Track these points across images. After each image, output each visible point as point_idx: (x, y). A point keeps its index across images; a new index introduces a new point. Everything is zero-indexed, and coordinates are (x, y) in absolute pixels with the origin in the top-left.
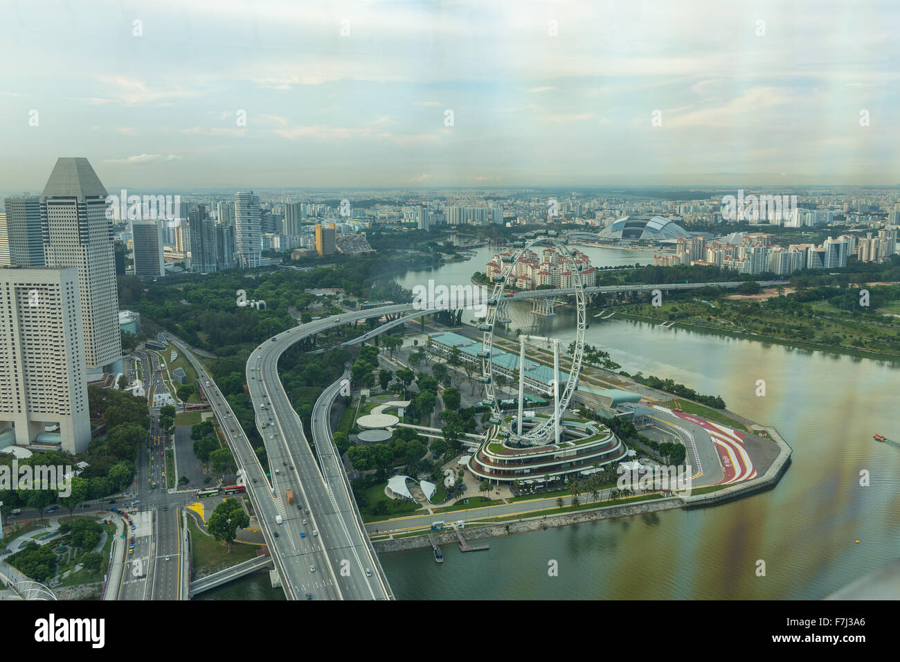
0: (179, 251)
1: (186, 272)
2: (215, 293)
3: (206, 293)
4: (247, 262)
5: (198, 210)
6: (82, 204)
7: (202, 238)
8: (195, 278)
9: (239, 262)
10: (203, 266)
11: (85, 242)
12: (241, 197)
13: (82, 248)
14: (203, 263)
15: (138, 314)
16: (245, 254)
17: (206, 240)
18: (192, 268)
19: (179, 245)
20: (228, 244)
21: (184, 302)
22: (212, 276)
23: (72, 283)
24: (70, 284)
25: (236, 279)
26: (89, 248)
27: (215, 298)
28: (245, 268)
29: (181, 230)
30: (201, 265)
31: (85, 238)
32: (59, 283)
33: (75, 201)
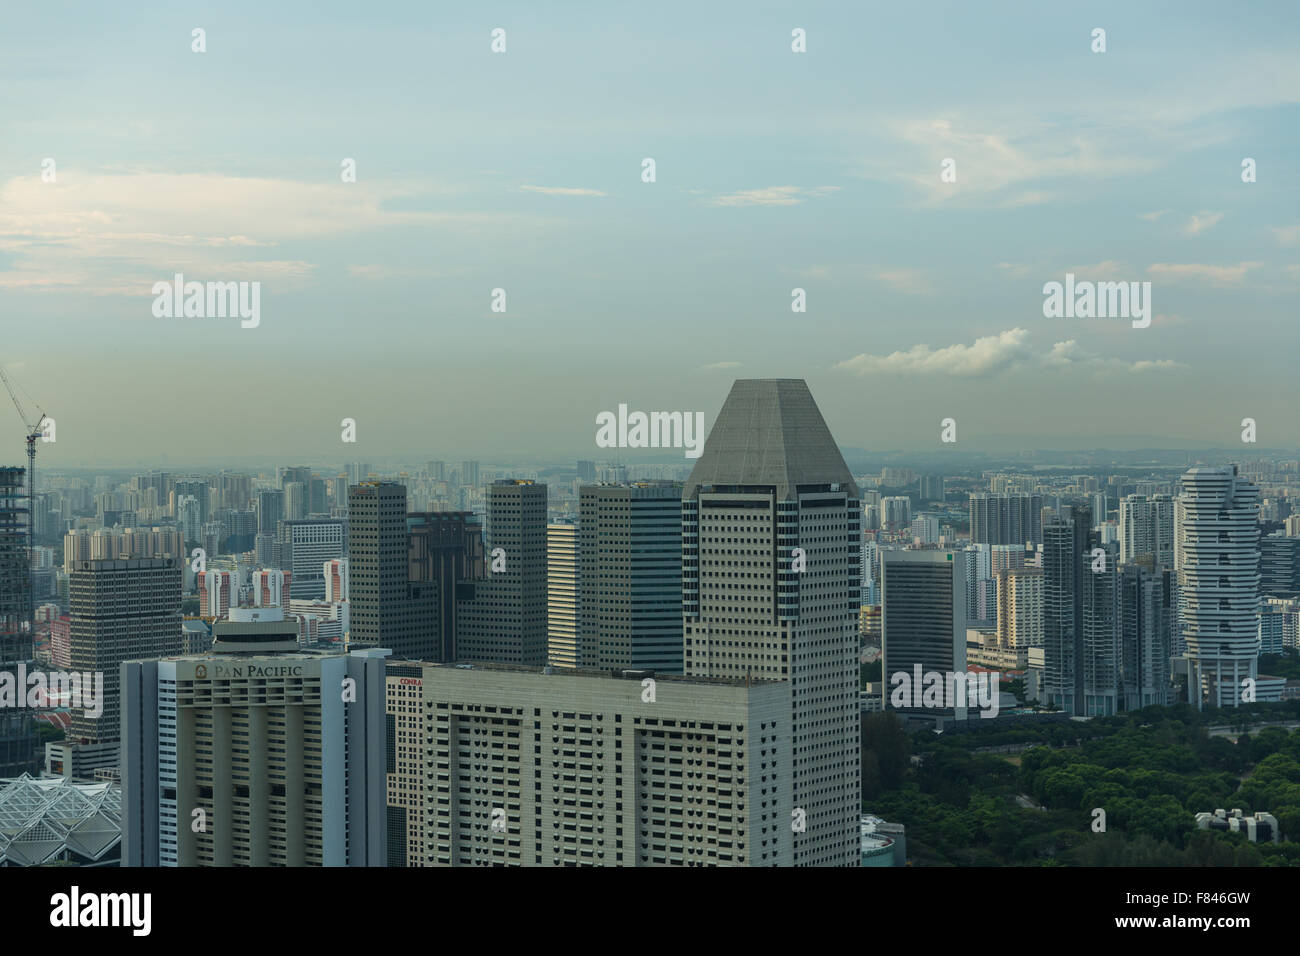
0: (1005, 644)
1: (1029, 711)
2: (1118, 779)
3: (1089, 779)
4: (1212, 688)
5: (1070, 521)
6: (788, 507)
7: (1078, 608)
8: (1054, 729)
9: (1185, 688)
10: (1079, 694)
11: (789, 612)
12: (1203, 484)
13: (780, 629)
14: (1079, 686)
15: (901, 828)
16: (1205, 662)
17: (1089, 613)
18: (1045, 701)
19: (1005, 626)
20: (1155, 630)
21: (1024, 801)
22: (1106, 726)
23: (774, 725)
24: (769, 727)
25: (1183, 739)
26: (797, 629)
27: (1121, 794)
28: (1206, 707)
29: (1013, 582)
30: (1072, 691)
31: (790, 601)
32: (744, 722)
33: (769, 497)
